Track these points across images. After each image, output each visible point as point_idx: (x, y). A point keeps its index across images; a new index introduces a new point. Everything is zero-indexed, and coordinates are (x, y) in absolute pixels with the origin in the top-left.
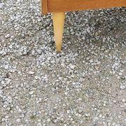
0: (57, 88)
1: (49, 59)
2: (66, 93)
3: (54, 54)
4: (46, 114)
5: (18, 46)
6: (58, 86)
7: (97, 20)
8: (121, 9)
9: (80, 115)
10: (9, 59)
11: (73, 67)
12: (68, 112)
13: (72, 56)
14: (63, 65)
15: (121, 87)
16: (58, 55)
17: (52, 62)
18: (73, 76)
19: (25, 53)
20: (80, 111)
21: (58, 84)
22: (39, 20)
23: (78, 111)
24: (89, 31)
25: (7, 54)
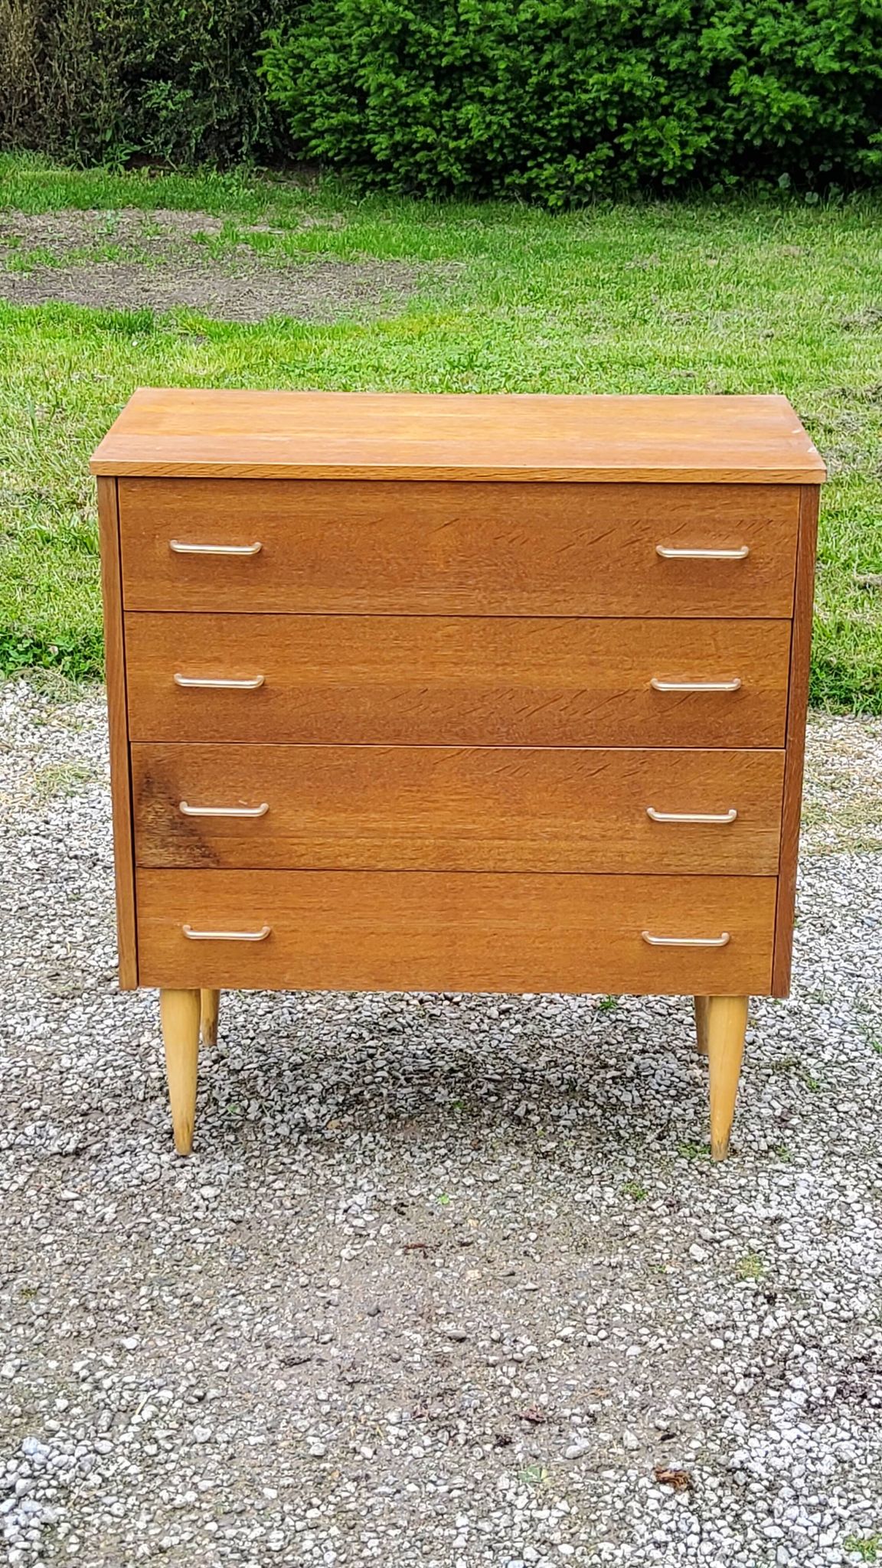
0: (134, 1238)
1: (139, 1169)
2: (158, 1251)
3: (165, 1158)
4: (71, 1289)
5: (53, 1132)
6: (139, 1233)
7: (354, 1091)
8: (452, 1070)
9: (177, 1302)
10: (12, 1158)
11: (208, 1192)
12: (143, 1291)
13: (223, 1167)
14: (181, 1185)
15: (344, 1253)
16: (178, 1163)
17: (146, 1177)
18: (199, 1214)
19: (70, 1148)
20: (181, 1291)
21: (141, 1228)
22: (153, 1075)
23: (173, 1293)
24: (311, 1116)
25: (10, 1148)
